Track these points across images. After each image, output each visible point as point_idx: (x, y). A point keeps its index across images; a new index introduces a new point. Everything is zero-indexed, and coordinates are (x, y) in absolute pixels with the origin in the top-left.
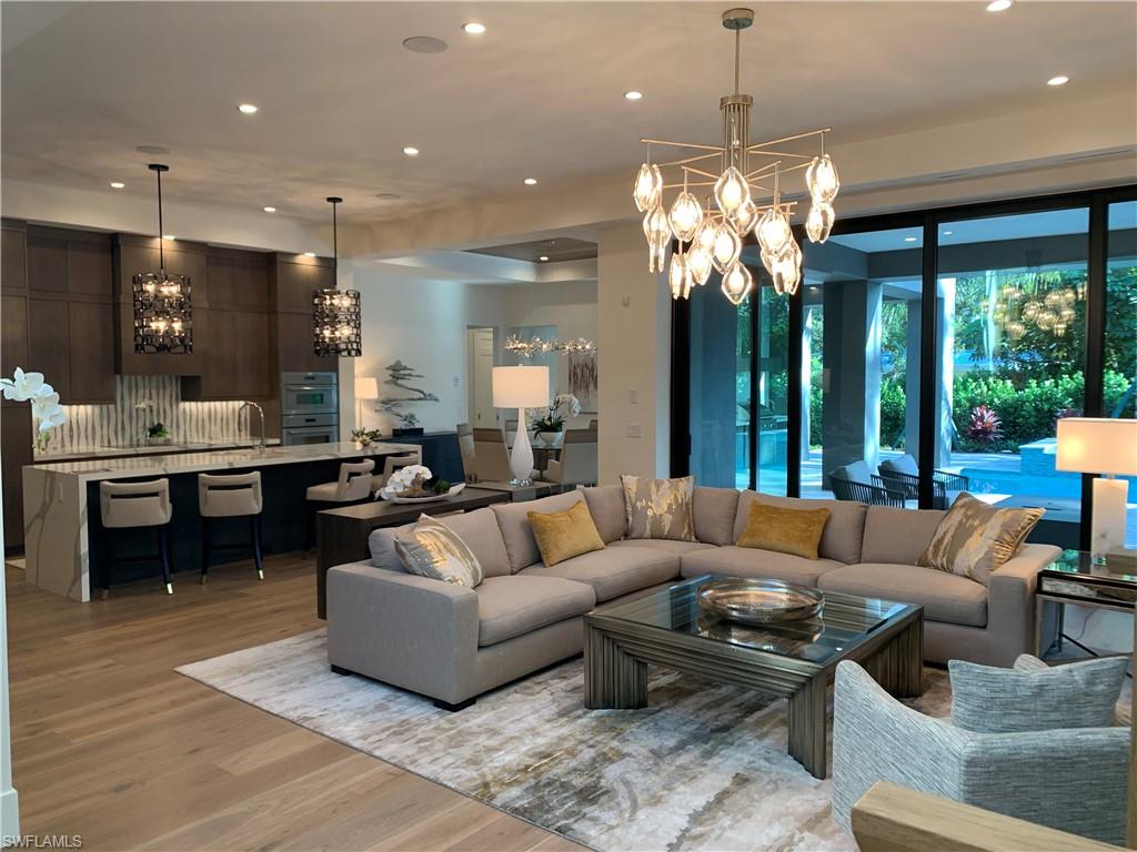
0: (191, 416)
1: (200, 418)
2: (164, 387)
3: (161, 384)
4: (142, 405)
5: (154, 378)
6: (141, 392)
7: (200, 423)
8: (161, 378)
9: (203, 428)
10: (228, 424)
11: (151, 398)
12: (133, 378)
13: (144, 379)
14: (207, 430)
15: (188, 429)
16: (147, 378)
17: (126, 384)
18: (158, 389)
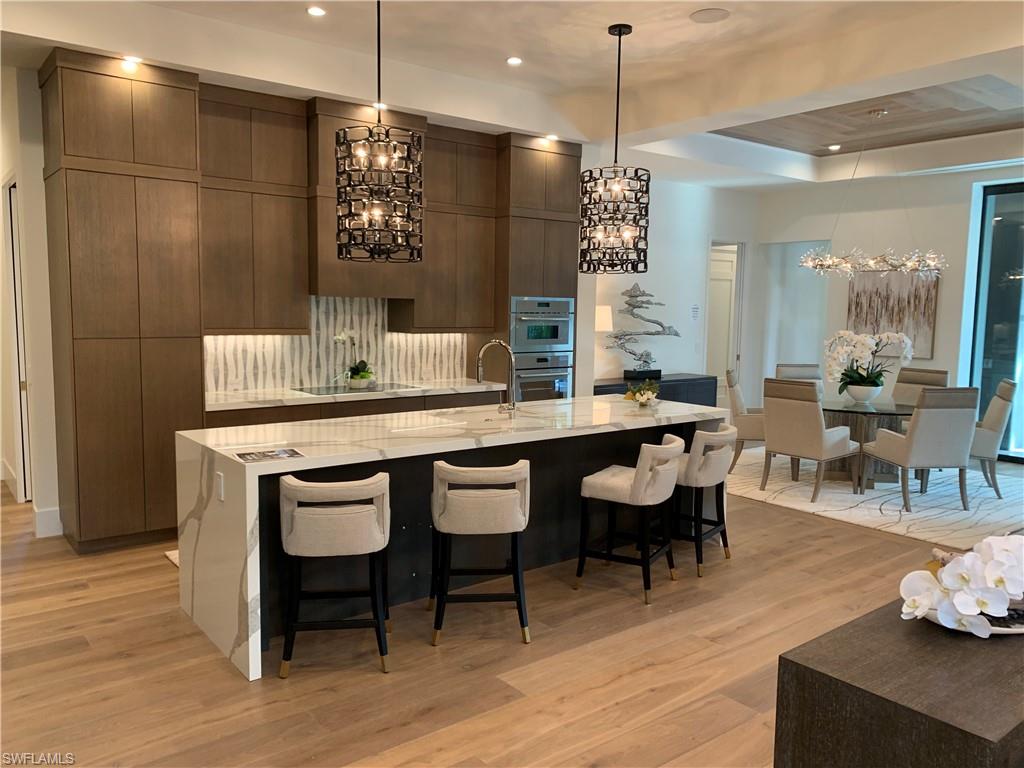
0: (399, 351)
2: (368, 313)
3: (365, 310)
4: (342, 337)
5: (357, 299)
6: (340, 318)
7: (409, 360)
8: (364, 299)
9: (413, 367)
10: (441, 362)
11: (352, 328)
12: (331, 299)
13: (344, 302)
14: (417, 370)
15: (395, 368)
16: (347, 299)
17: (322, 308)
18: (361, 315)
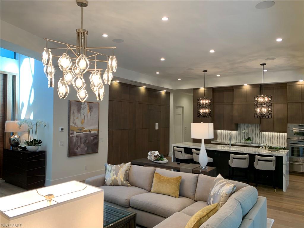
0: (266, 136)
1: (269, 137)
2: (257, 127)
3: (256, 126)
5: (254, 125)
6: (250, 128)
7: (269, 139)
8: (256, 124)
10: (279, 140)
11: (253, 130)
12: (248, 124)
13: (251, 125)
14: (271, 141)
15: (265, 141)
17: (246, 126)
18: (255, 128)
